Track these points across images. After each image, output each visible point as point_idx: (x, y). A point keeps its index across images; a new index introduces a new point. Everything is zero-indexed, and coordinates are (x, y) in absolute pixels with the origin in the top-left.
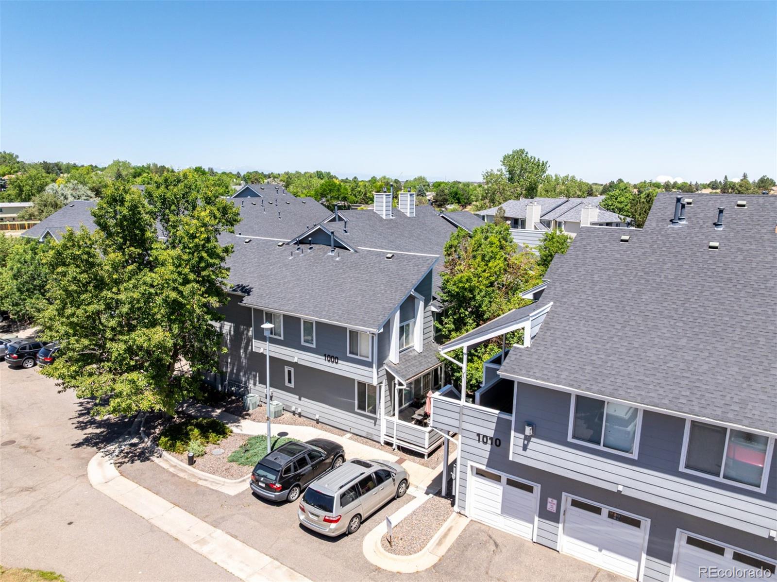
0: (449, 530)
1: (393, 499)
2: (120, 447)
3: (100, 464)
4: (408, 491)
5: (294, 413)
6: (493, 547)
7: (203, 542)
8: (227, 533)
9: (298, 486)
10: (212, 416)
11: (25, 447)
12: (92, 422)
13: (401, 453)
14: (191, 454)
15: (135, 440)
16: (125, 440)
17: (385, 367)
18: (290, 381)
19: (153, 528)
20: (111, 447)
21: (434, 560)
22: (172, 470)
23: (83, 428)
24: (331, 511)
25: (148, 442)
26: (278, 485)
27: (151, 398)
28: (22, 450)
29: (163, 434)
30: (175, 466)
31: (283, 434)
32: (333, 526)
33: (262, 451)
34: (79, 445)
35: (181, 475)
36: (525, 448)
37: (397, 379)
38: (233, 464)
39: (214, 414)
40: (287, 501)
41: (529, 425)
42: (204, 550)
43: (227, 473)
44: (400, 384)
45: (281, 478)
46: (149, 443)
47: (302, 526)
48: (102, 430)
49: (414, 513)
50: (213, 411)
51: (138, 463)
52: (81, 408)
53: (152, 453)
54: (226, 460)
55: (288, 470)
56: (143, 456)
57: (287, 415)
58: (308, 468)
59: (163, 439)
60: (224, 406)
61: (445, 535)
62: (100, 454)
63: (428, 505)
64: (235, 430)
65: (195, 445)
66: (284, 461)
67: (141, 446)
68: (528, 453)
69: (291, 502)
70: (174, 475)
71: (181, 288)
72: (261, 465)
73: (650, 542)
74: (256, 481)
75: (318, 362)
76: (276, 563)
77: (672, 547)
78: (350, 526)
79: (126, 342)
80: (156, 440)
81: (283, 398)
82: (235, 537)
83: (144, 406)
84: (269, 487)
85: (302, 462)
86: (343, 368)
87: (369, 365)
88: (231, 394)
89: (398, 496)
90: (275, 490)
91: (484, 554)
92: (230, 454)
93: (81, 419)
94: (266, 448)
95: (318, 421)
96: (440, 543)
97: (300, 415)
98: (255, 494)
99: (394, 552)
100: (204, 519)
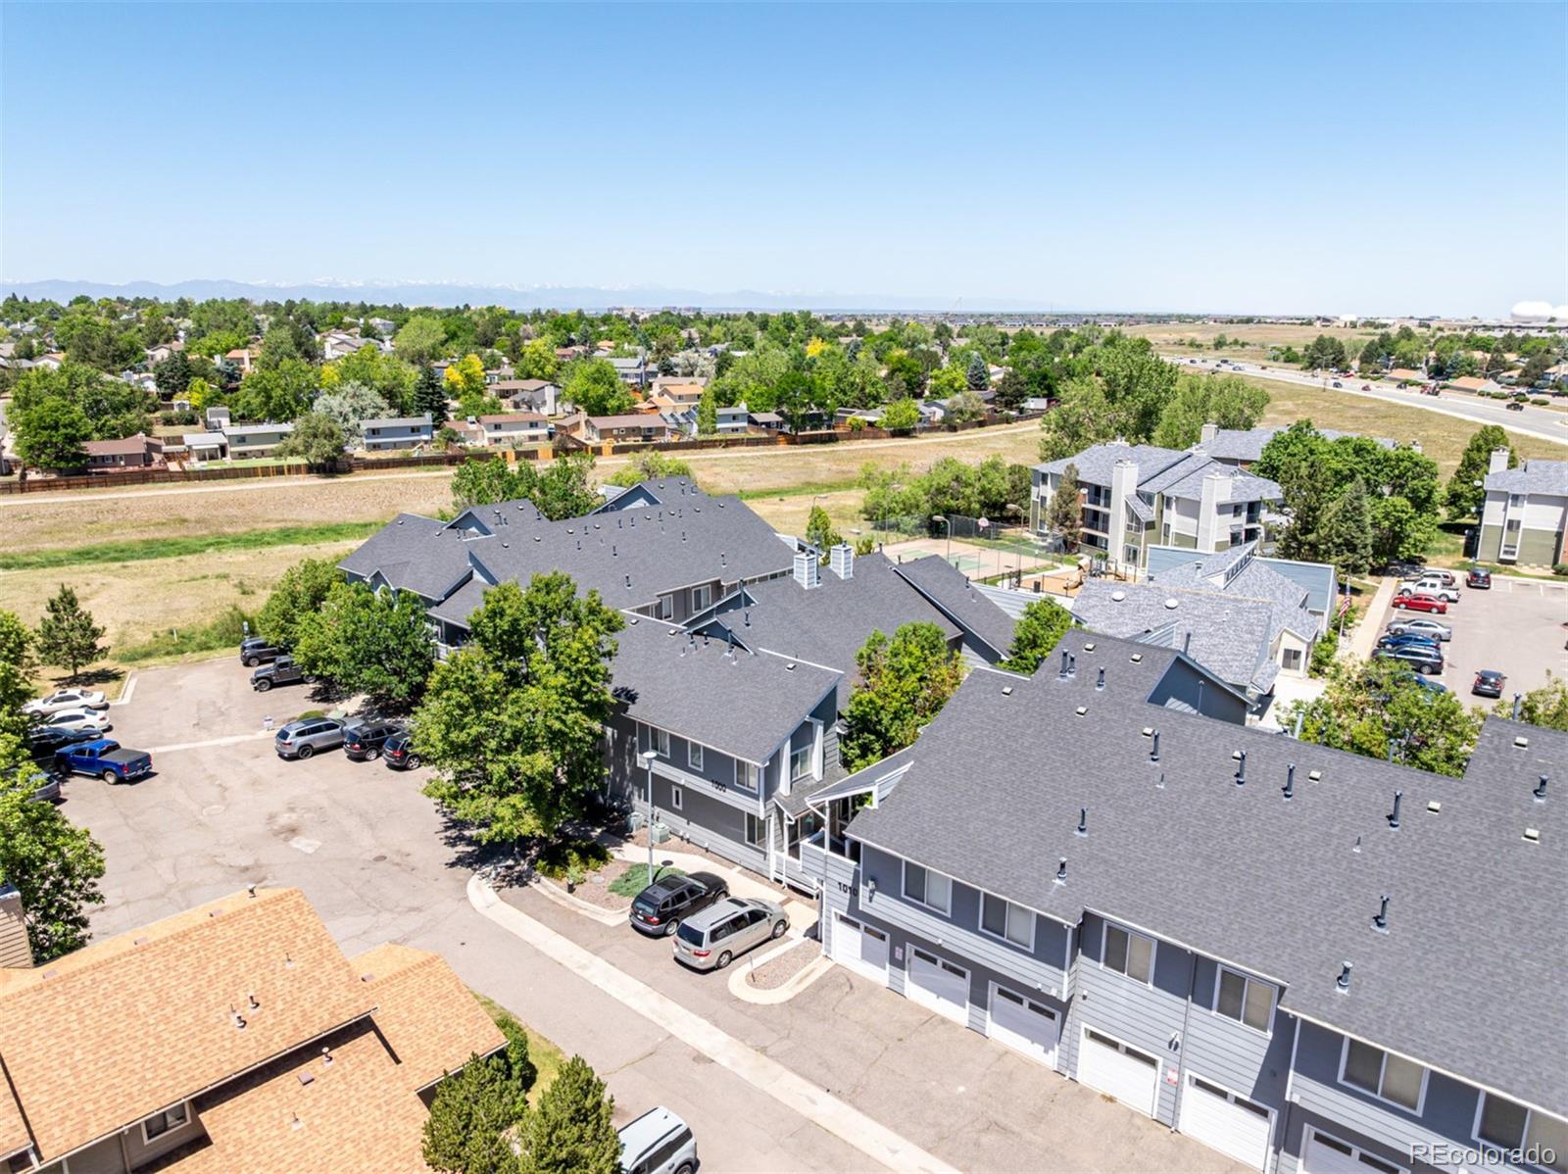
0: (812, 971)
1: (769, 939)
2: (496, 869)
3: (479, 888)
4: (787, 933)
5: (682, 838)
6: (847, 989)
7: (584, 967)
8: (607, 961)
9: (676, 920)
10: (591, 838)
11: (398, 864)
12: (461, 838)
13: (791, 892)
14: (571, 882)
15: (510, 862)
16: (499, 862)
17: (774, 799)
18: (677, 803)
19: (538, 953)
20: (487, 869)
21: (790, 995)
22: (551, 897)
23: (454, 845)
24: (701, 945)
25: (524, 865)
26: (655, 919)
27: (532, 822)
28: (397, 868)
29: (539, 856)
30: (554, 894)
31: (667, 863)
32: (702, 959)
33: (645, 881)
34: (452, 865)
35: (561, 902)
36: (871, 900)
37: (786, 813)
38: (614, 894)
39: (593, 834)
40: (665, 935)
41: (872, 880)
42: (586, 974)
43: (607, 903)
44: (790, 820)
45: (659, 912)
46: (526, 867)
47: (676, 959)
48: (474, 848)
49: (785, 954)
50: (593, 830)
51: (516, 887)
52: (445, 820)
53: (530, 877)
54: (606, 889)
55: (666, 905)
56: (521, 880)
57: (675, 840)
58: (687, 903)
59: (541, 863)
60: (604, 825)
61: (807, 975)
62: (476, 877)
63: (801, 948)
64: (616, 855)
65: (574, 871)
66: (662, 895)
67: (517, 869)
68: (873, 904)
69: (668, 935)
70: (554, 903)
71: (564, 717)
72: (640, 898)
73: (972, 991)
74: (634, 914)
75: (705, 787)
76: (649, 989)
77: (986, 995)
78: (719, 962)
79: (505, 763)
80: (532, 863)
81: (668, 820)
82: (613, 965)
83: (525, 831)
84: (647, 920)
85: (680, 898)
86: (730, 797)
87: (756, 797)
88: (614, 809)
89: (774, 937)
90: (652, 924)
91: (836, 994)
92: (610, 883)
93: (448, 834)
94: (647, 878)
95: (707, 850)
96: (800, 981)
97: (688, 841)
98: (634, 926)
99: (756, 987)
100: (585, 947)
